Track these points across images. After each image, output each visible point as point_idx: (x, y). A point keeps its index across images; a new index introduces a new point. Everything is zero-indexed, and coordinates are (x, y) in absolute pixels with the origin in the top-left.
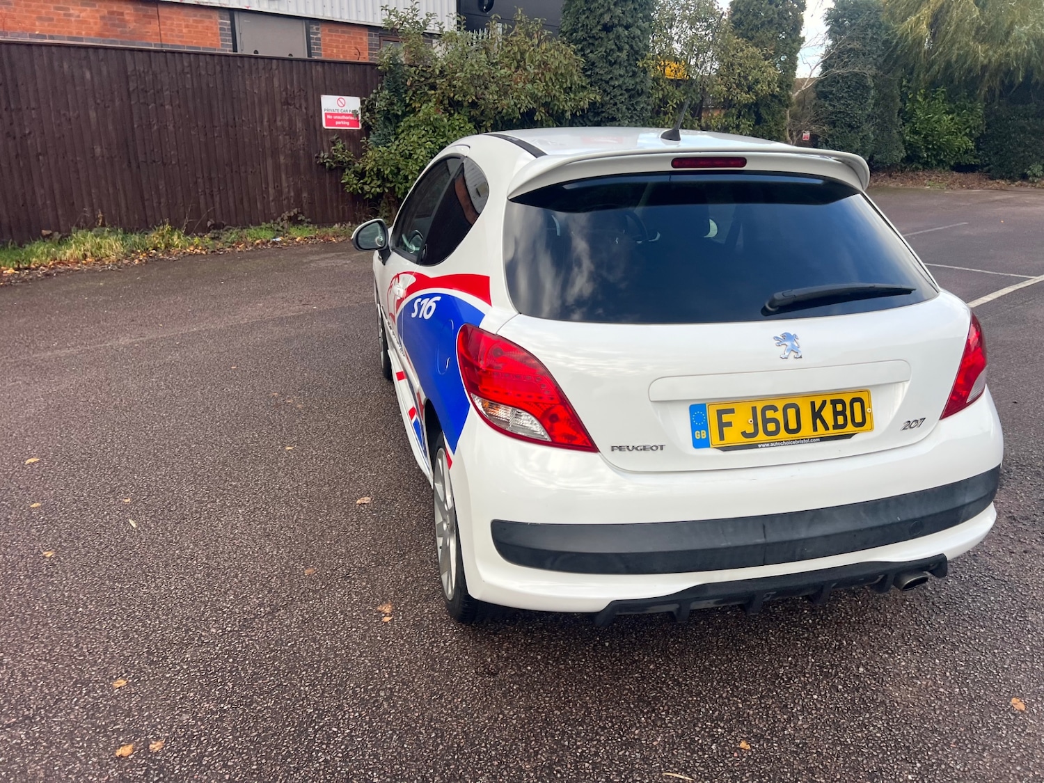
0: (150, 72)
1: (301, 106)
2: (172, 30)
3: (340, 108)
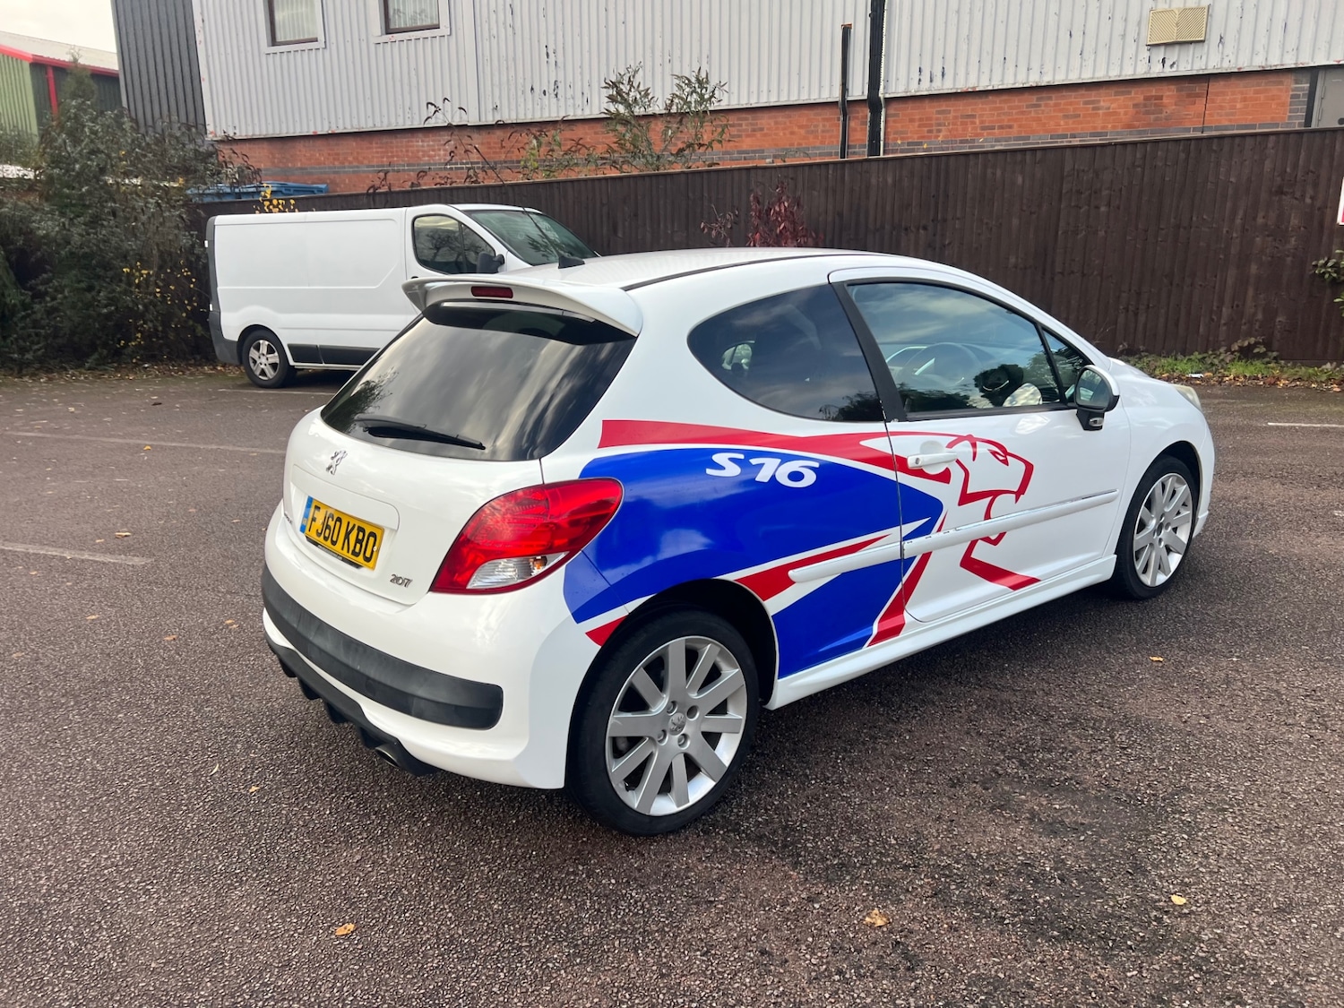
0: (1092, 170)
1: (1303, 196)
2: (1221, 108)
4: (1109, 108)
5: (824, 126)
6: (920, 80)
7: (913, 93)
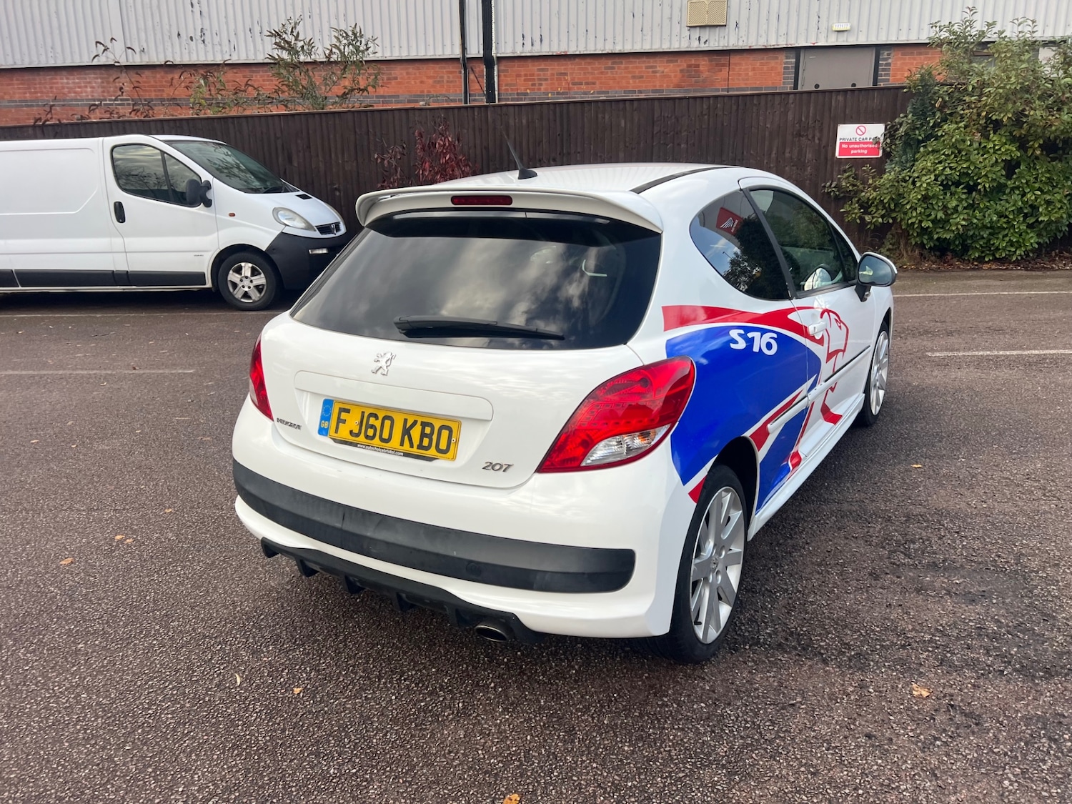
0: (673, 117)
1: (813, 137)
2: (740, 75)
3: (858, 137)
4: (663, 72)
5: (449, 77)
6: (523, 44)
7: (518, 54)
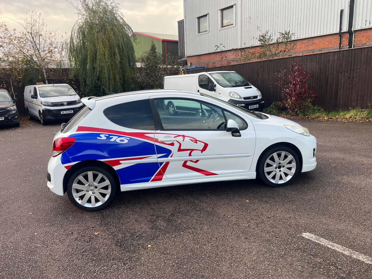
5: (334, 41)
6: (366, 24)
7: (363, 28)
